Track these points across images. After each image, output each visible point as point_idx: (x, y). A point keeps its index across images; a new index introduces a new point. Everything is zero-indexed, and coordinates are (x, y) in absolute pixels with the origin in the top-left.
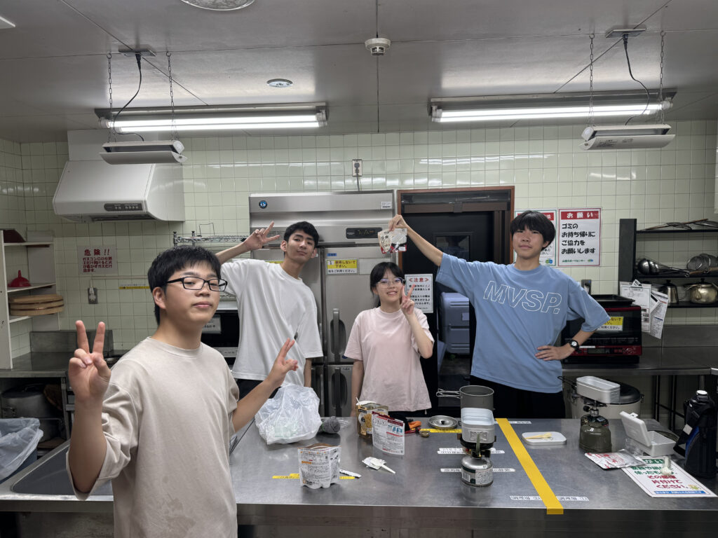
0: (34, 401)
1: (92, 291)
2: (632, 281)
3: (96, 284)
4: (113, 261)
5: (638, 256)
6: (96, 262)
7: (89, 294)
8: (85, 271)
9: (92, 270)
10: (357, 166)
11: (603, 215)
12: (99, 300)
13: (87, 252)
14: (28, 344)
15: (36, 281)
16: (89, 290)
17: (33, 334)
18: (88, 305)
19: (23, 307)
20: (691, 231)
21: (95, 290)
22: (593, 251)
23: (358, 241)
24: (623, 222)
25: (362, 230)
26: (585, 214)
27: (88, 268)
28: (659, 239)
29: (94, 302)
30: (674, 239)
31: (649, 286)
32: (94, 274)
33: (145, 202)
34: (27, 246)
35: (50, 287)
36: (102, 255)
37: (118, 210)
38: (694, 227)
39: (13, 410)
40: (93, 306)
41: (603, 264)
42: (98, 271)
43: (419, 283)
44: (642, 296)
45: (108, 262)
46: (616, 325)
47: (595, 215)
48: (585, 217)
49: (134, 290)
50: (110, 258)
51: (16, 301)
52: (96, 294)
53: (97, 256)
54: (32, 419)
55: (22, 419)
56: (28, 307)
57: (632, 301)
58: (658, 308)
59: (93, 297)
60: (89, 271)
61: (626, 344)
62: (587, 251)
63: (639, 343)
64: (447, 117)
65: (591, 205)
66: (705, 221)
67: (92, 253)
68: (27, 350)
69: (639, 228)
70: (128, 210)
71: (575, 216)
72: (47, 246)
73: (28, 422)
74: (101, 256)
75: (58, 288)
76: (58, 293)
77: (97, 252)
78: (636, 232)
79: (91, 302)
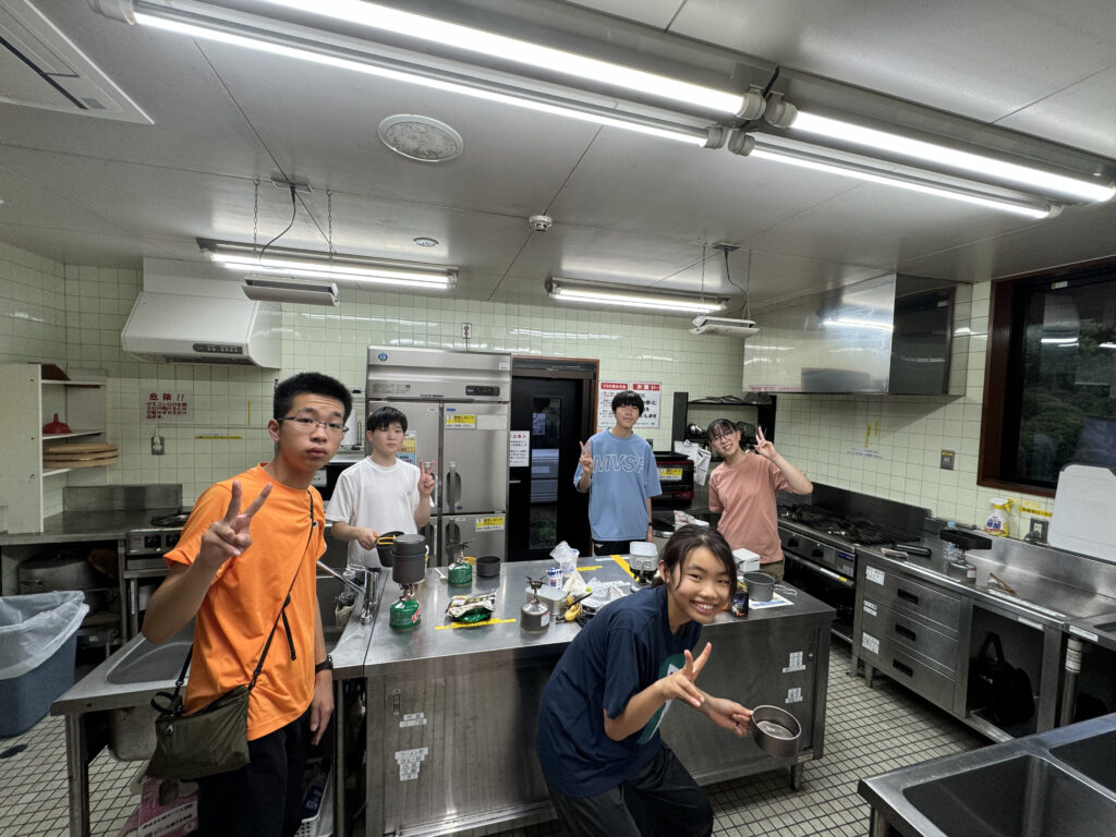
0: (72, 570)
1: (157, 440)
2: (684, 440)
3: (163, 432)
4: (188, 407)
5: (689, 421)
6: (164, 408)
7: (153, 444)
8: (149, 417)
9: (159, 417)
10: (467, 328)
11: (662, 387)
12: (166, 450)
13: (153, 396)
14: (61, 501)
15: (78, 427)
16: (153, 439)
17: (68, 490)
18: (151, 456)
19: (60, 457)
20: (722, 404)
21: (162, 439)
22: (655, 416)
23: (476, 398)
24: (677, 395)
25: (482, 388)
26: (650, 386)
27: (153, 414)
28: (700, 409)
29: (161, 453)
30: (709, 409)
31: (697, 445)
32: (161, 421)
33: (247, 345)
34: (67, 386)
35: (98, 434)
36: (174, 400)
37: (212, 351)
38: (725, 402)
39: (40, 583)
40: (157, 457)
41: (662, 426)
42: (166, 418)
43: (517, 439)
44: (691, 451)
45: (181, 408)
46: (676, 475)
47: (657, 388)
48: (650, 389)
49: (214, 440)
50: (185, 404)
51: (51, 450)
52: (162, 444)
53: (166, 402)
54: (72, 593)
55: (56, 594)
56: (69, 457)
57: (687, 456)
58: (703, 461)
59: (158, 447)
60: (154, 417)
61: (683, 490)
62: (651, 416)
63: (691, 489)
64: (564, 295)
65: (655, 379)
66: (731, 397)
67: (160, 397)
68: (59, 509)
69: (689, 400)
70: (225, 352)
71: (643, 388)
72: (97, 387)
73: (66, 595)
74: (172, 402)
75: (109, 435)
76: (110, 442)
77: (167, 397)
78: (688, 403)
79: (154, 452)
